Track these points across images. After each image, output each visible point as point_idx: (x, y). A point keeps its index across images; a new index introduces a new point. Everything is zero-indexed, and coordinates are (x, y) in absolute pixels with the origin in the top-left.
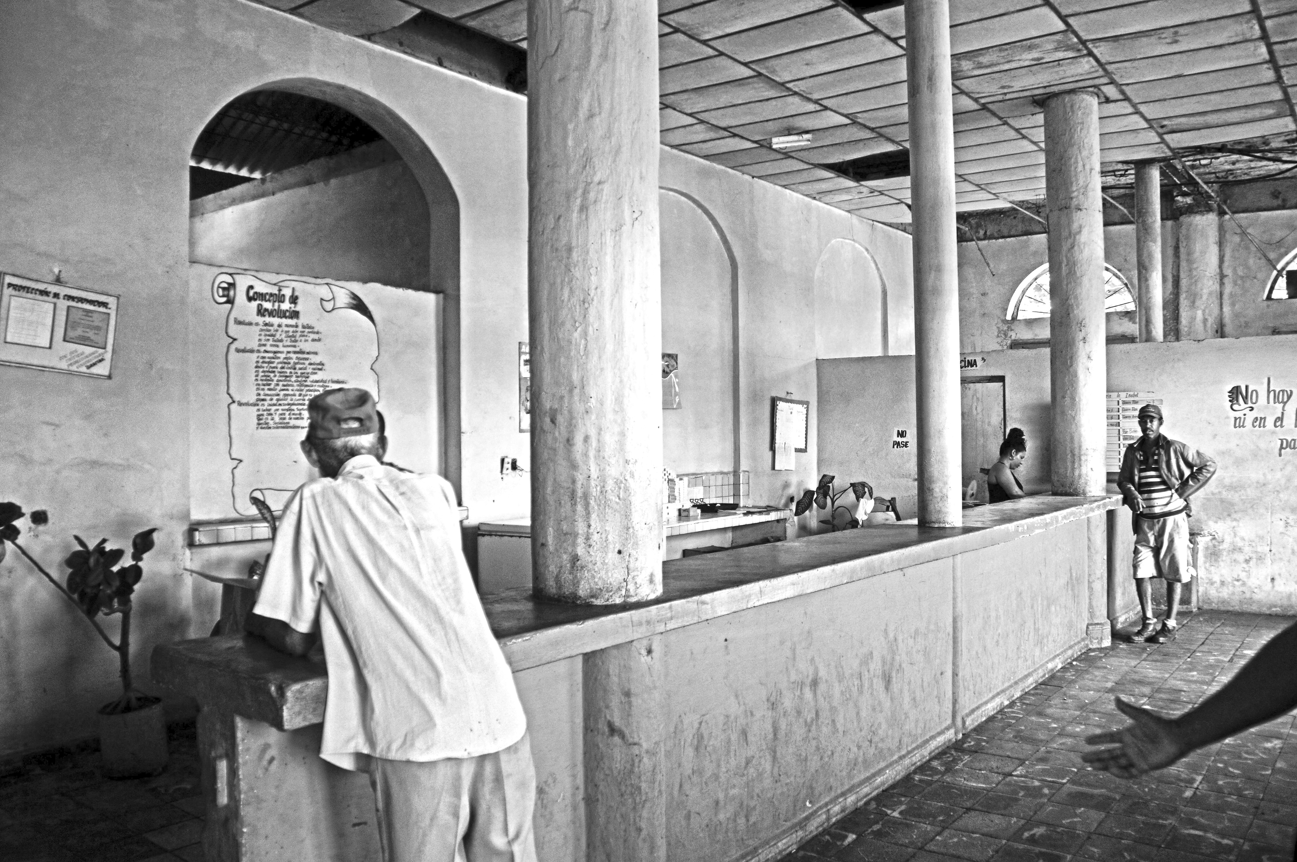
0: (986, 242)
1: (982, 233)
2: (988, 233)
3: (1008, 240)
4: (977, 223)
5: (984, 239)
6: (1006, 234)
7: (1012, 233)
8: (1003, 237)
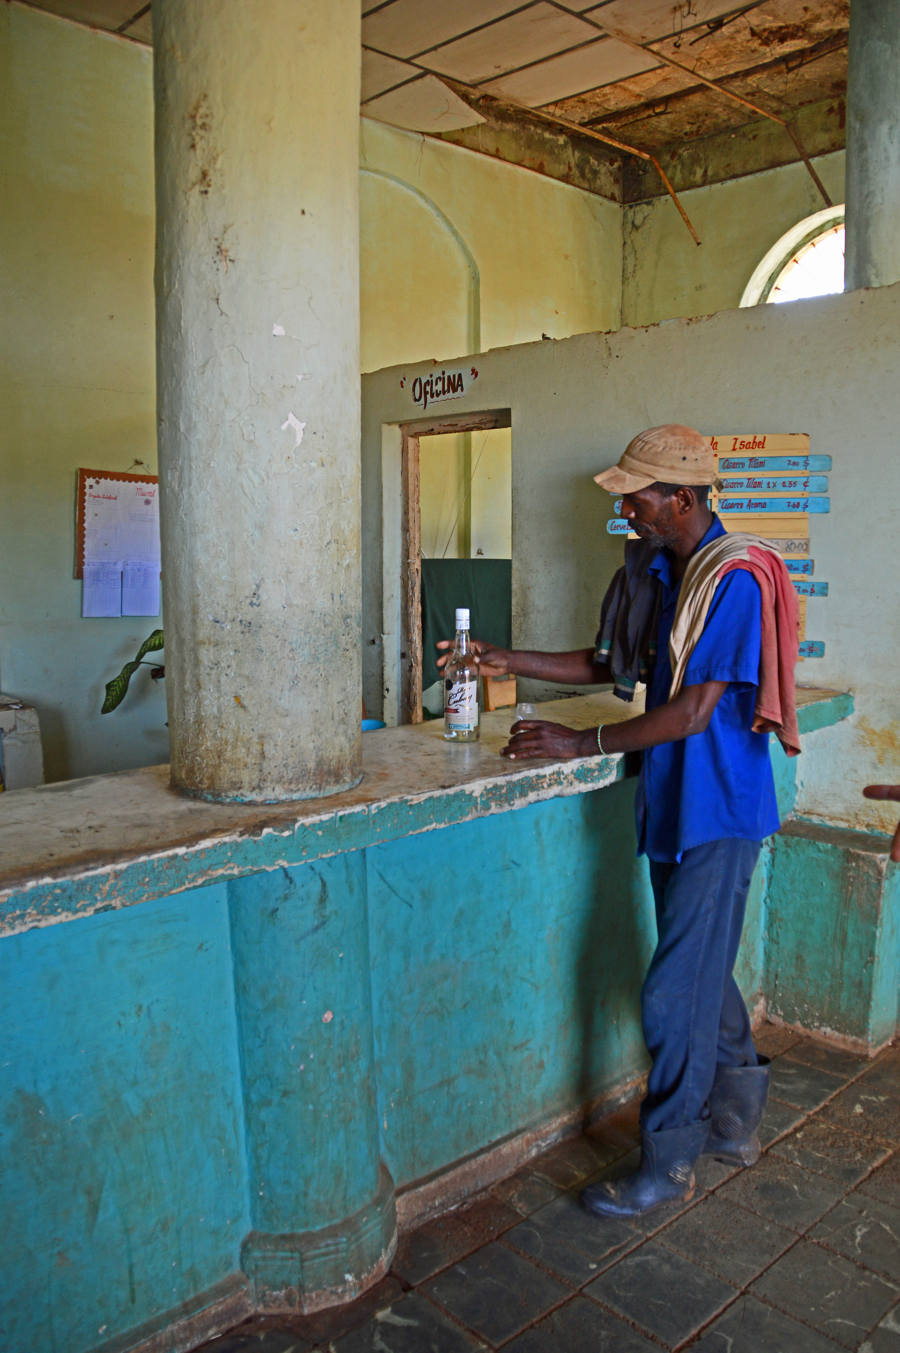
0: (707, 188)
1: (699, 172)
2: (710, 173)
3: (743, 180)
4: (690, 156)
5: (704, 184)
6: (739, 170)
7: (748, 168)
8: (735, 176)
